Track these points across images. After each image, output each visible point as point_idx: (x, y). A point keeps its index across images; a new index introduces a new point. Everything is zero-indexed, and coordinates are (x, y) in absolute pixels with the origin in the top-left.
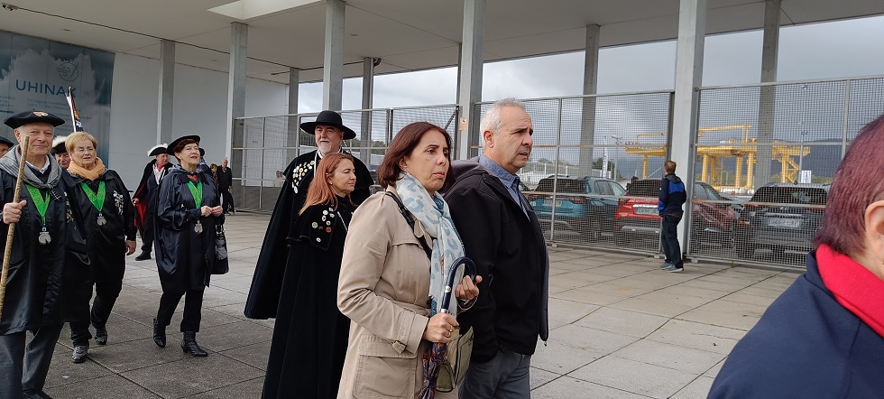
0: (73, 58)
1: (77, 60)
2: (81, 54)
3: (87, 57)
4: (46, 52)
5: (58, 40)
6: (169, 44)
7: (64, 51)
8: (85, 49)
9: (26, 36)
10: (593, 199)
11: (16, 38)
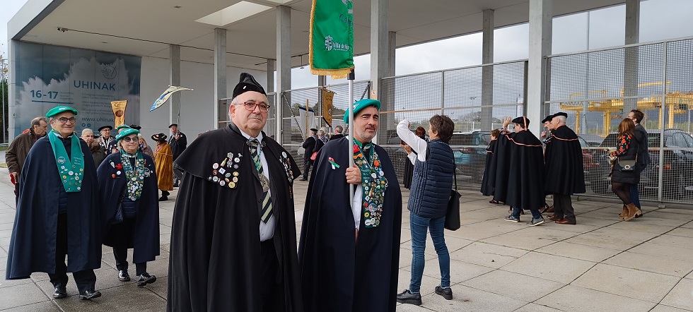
0: (112, 62)
1: (115, 64)
2: (118, 59)
3: (122, 61)
4: (93, 59)
5: (101, 50)
6: (175, 48)
7: (105, 58)
8: (120, 55)
9: (80, 48)
11: (73, 50)
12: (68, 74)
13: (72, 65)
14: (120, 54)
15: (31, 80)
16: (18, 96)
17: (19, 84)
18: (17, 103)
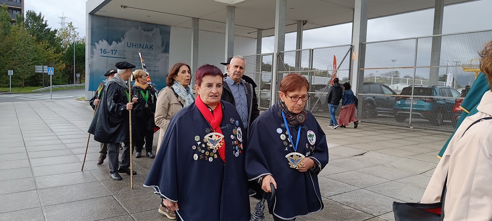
0: (152, 30)
1: (154, 31)
2: (155, 28)
3: (158, 29)
4: (140, 28)
5: (145, 21)
6: (196, 20)
7: (148, 27)
8: (157, 25)
9: (131, 20)
10: (439, 100)
11: (127, 22)
12: (123, 38)
13: (126, 31)
15: (100, 42)
18: (92, 57)
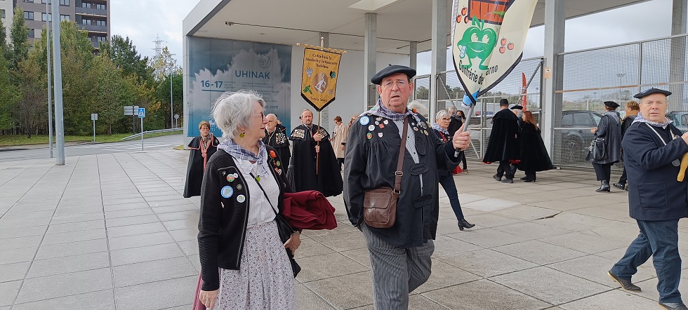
0: (267, 52)
1: (270, 53)
2: (272, 49)
4: (251, 50)
5: (258, 41)
6: (325, 34)
7: (261, 48)
9: (241, 41)
11: (235, 43)
12: (230, 64)
13: (234, 56)
14: (273, 44)
15: (201, 71)
16: (192, 86)
17: (192, 75)
18: (191, 92)
